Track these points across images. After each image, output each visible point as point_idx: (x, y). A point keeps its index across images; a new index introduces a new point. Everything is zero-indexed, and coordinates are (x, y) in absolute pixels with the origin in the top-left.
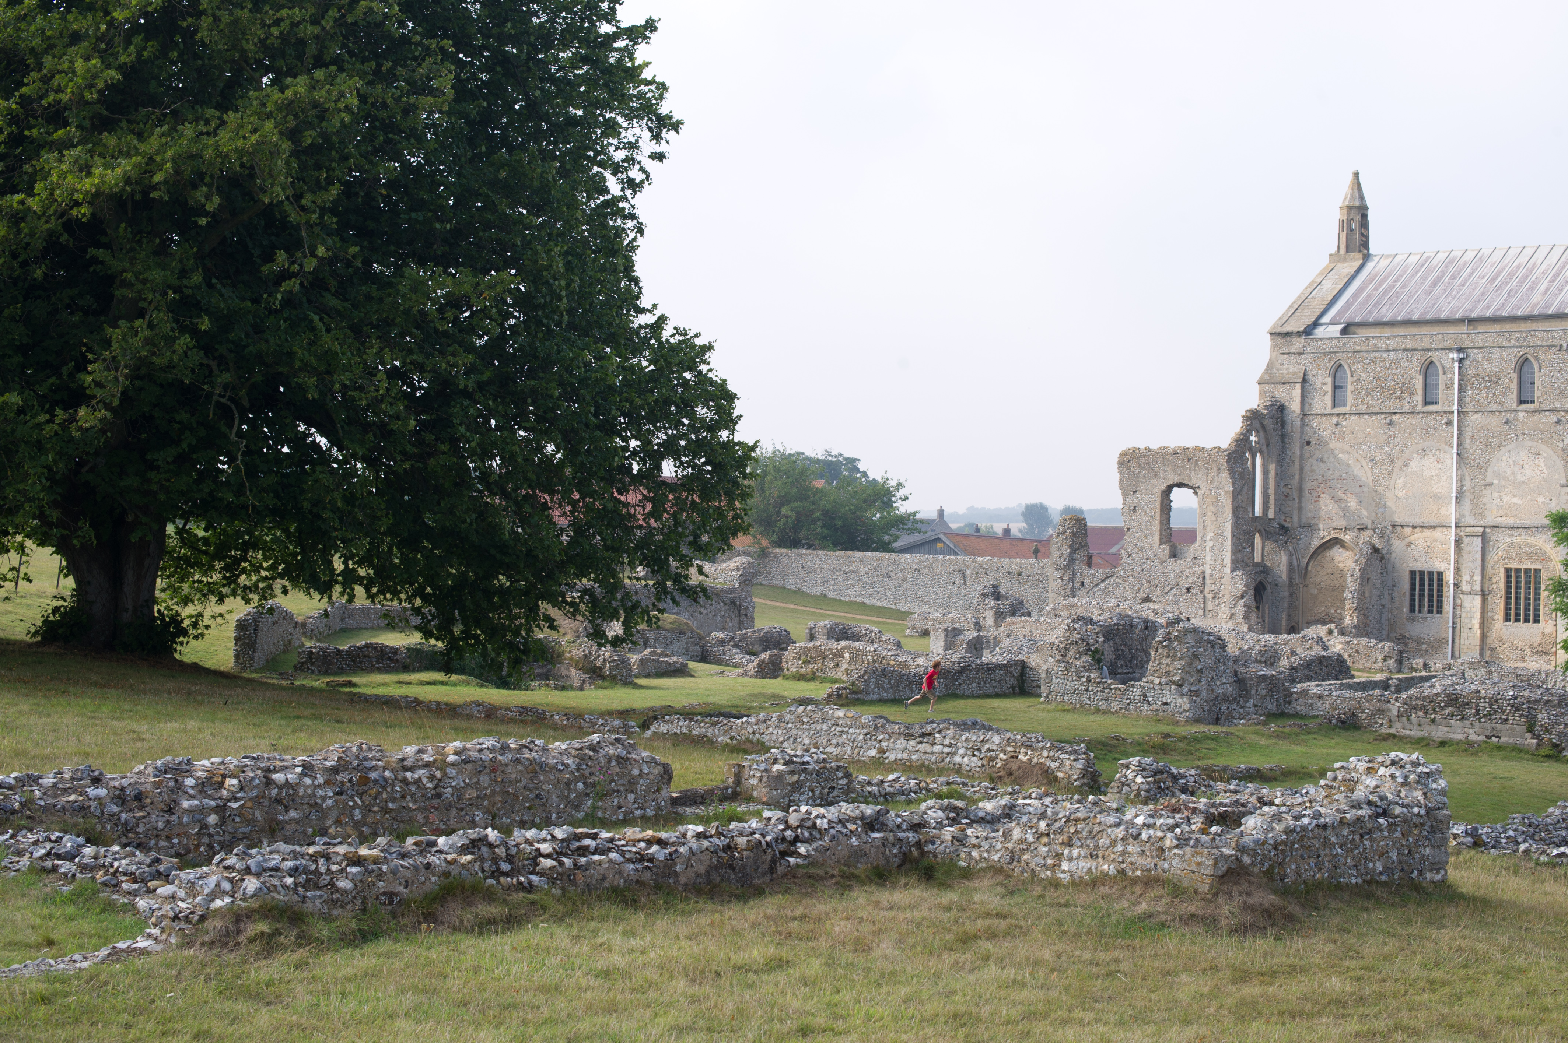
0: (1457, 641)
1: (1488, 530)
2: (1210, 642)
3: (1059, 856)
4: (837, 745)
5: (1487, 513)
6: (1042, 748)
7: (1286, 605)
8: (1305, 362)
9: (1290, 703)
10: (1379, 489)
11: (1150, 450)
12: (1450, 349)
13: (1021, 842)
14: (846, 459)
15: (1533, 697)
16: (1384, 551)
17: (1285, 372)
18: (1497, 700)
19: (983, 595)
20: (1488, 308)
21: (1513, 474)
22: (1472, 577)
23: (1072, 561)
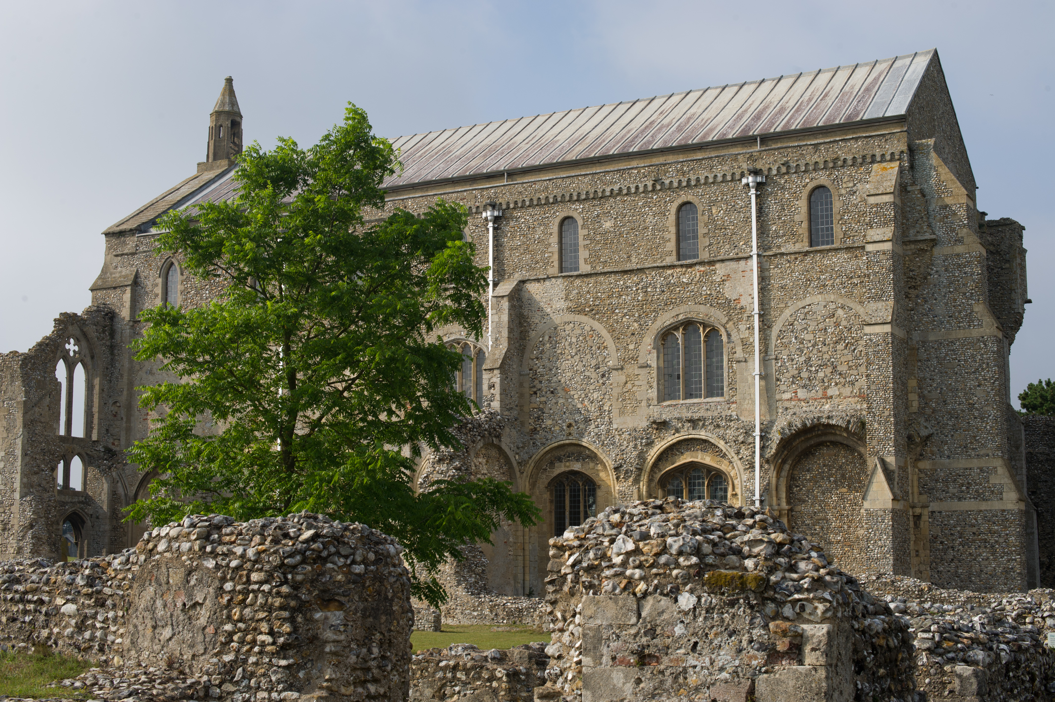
17: (118, 275)
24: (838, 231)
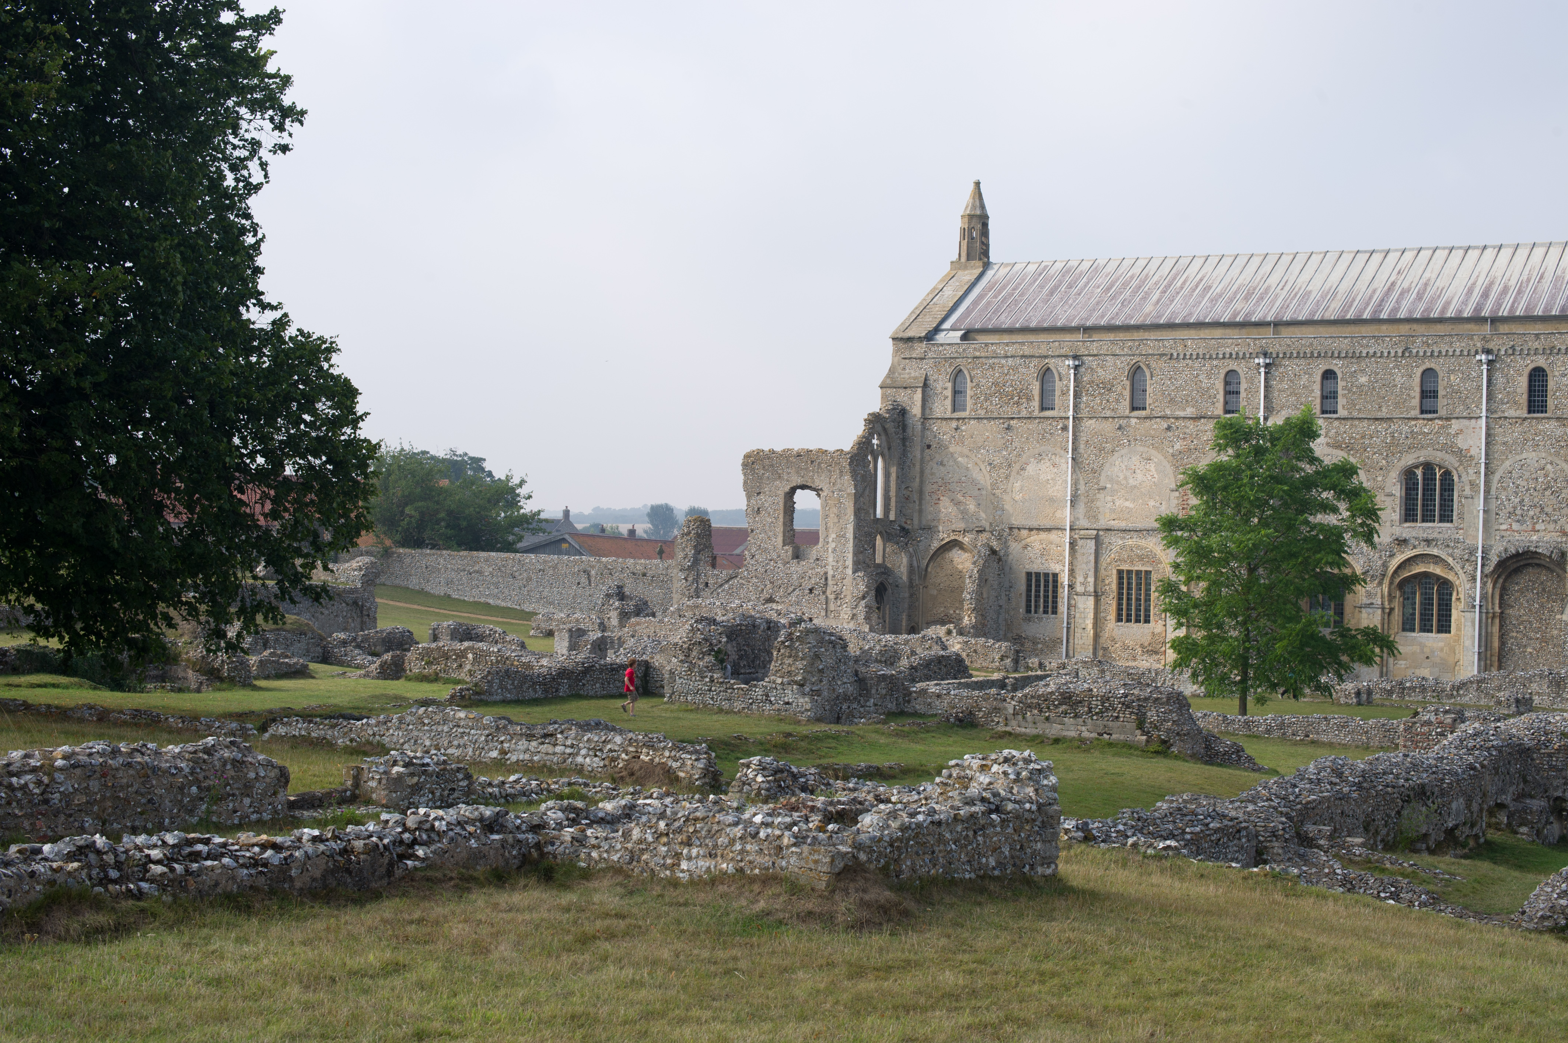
0: (1071, 641)
1: (1101, 533)
2: (831, 642)
3: (678, 856)
4: (459, 746)
5: (1100, 517)
6: (664, 748)
7: (906, 606)
8: (927, 366)
9: (909, 702)
10: (996, 491)
11: (773, 452)
12: (1066, 357)
13: (640, 841)
14: (471, 458)
15: (1143, 695)
16: (1002, 553)
17: (907, 376)
18: (1108, 699)
19: (608, 596)
20: (1103, 316)
21: (1126, 478)
22: (1086, 578)
23: (696, 562)
24: (1551, 403)
